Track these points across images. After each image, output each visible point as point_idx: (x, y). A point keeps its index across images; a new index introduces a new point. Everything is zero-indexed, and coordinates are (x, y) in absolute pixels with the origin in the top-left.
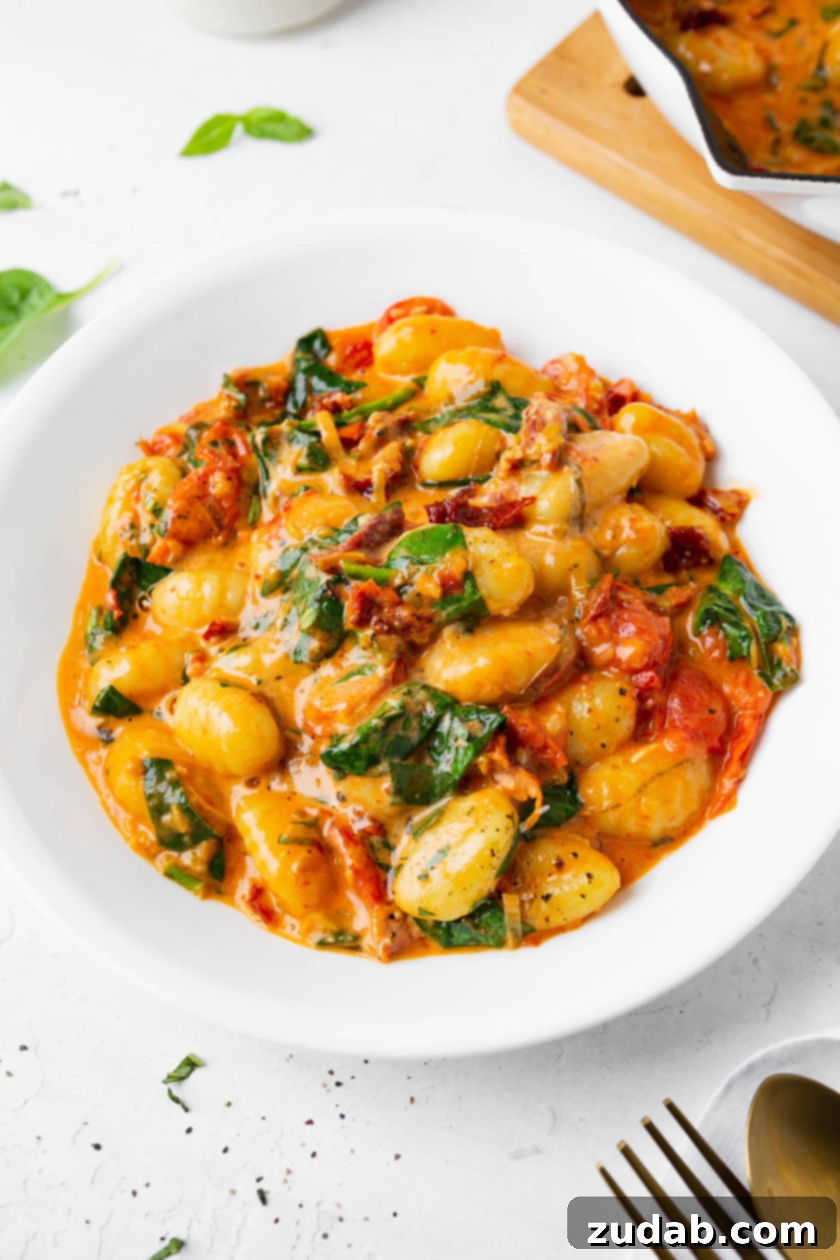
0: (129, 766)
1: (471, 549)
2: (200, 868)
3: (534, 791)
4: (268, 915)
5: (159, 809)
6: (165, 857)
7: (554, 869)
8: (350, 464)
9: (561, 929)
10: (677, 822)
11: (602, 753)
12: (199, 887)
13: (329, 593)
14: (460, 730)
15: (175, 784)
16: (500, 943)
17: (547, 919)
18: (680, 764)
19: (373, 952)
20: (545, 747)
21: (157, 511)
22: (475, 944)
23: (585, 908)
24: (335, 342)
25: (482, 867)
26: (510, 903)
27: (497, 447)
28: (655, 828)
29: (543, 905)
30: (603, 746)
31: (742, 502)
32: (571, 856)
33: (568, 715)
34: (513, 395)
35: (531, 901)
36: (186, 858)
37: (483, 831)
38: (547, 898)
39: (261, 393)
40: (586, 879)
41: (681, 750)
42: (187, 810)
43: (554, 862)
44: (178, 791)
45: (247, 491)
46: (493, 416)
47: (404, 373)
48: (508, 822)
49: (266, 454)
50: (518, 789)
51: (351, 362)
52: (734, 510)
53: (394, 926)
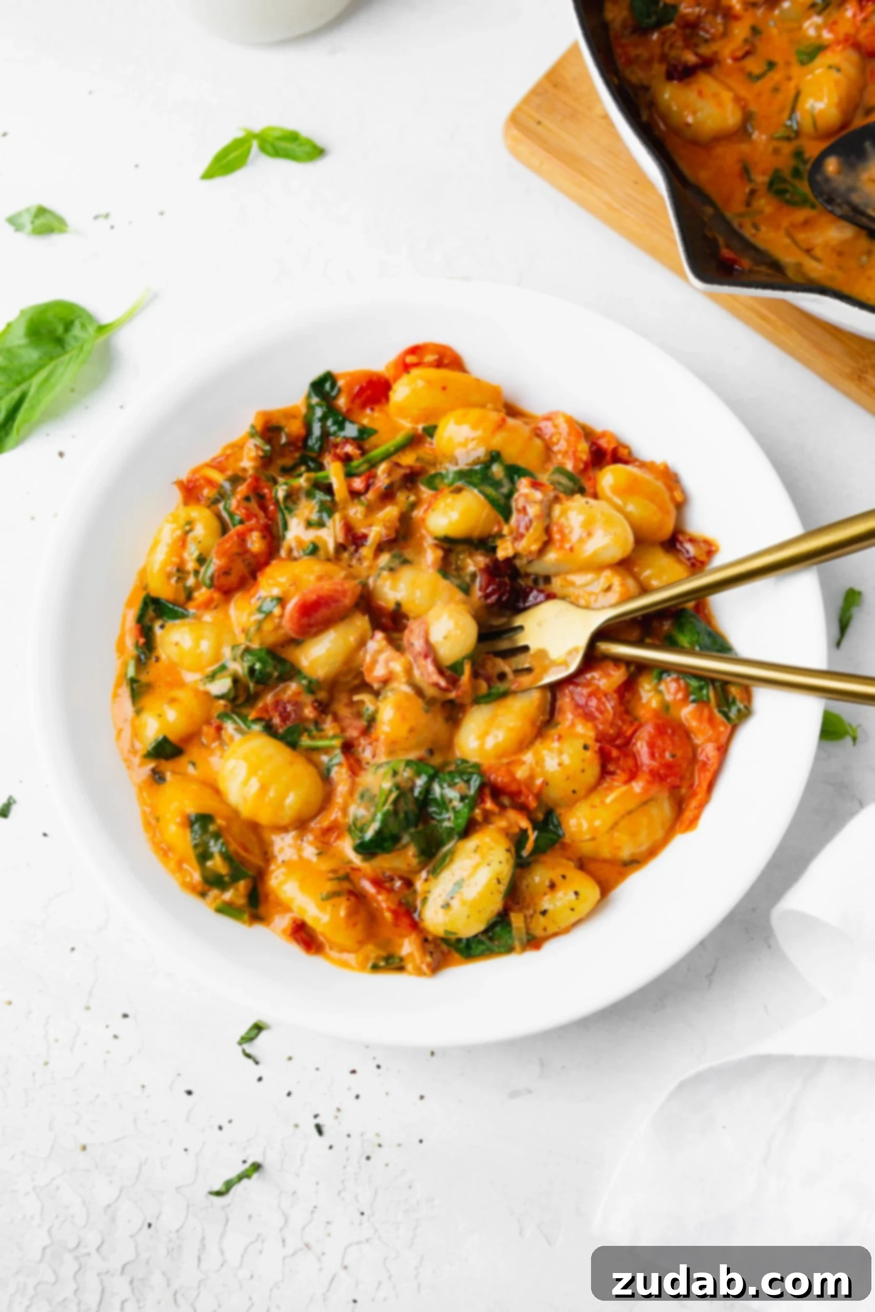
3: (525, 823)
4: (311, 945)
5: (204, 855)
7: (548, 889)
9: (555, 935)
10: (644, 848)
11: (574, 798)
12: (245, 917)
15: (217, 835)
16: (510, 950)
17: (545, 929)
18: (645, 803)
20: (518, 792)
22: (489, 953)
23: (574, 917)
25: (492, 893)
26: (517, 920)
29: (542, 920)
30: (574, 792)
31: (711, 548)
32: (560, 878)
35: (532, 916)
37: (489, 865)
38: (544, 913)
40: (573, 896)
41: (645, 790)
42: (228, 857)
43: (547, 883)
44: (220, 841)
48: (507, 855)
50: (511, 826)
52: (704, 556)
53: (430, 947)
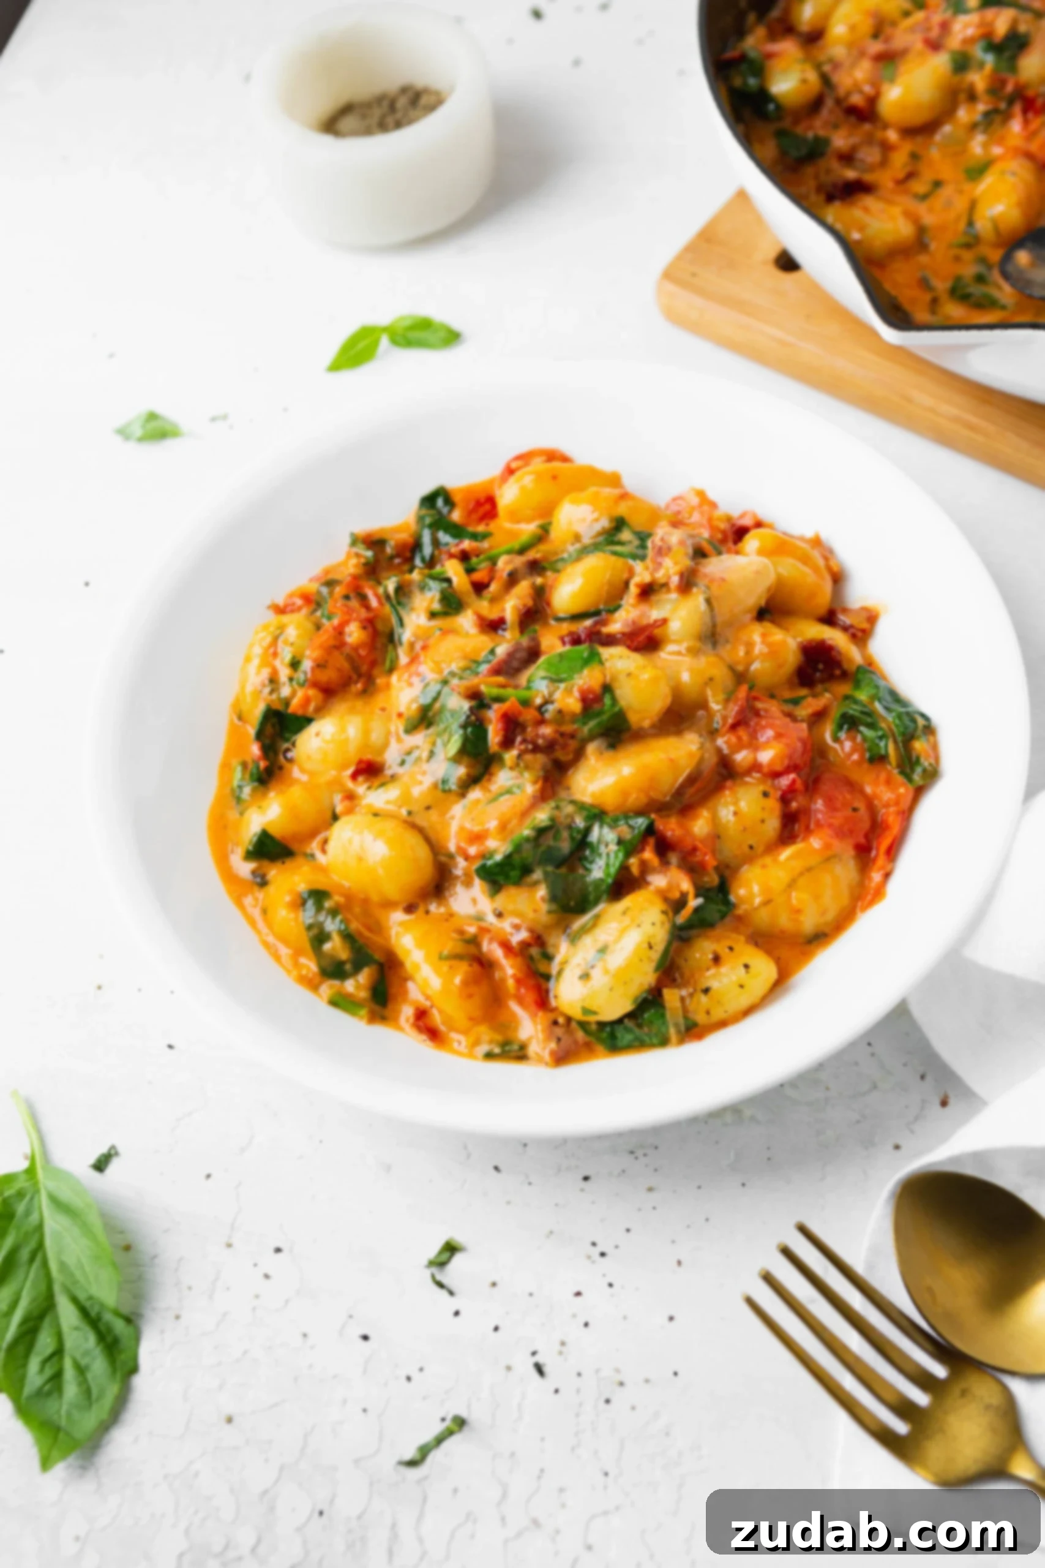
0: (288, 898)
1: (608, 664)
2: (363, 994)
3: (686, 885)
4: (433, 1034)
5: (319, 938)
6: (328, 988)
7: (711, 963)
8: (483, 606)
9: (722, 1024)
10: (830, 916)
11: (751, 855)
12: (364, 1012)
13: (473, 718)
14: (610, 835)
15: (334, 912)
16: (664, 1042)
17: (708, 1013)
18: (828, 859)
19: (540, 1060)
20: (695, 849)
21: (295, 664)
22: (640, 1045)
23: (744, 1000)
24: (457, 498)
25: (641, 960)
26: (671, 997)
27: (625, 576)
28: (809, 923)
29: (704, 999)
30: (751, 847)
31: (872, 618)
32: (727, 950)
33: (715, 820)
34: (638, 529)
35: (691, 995)
36: (350, 986)
37: (639, 926)
38: (706, 991)
39: (389, 550)
40: (742, 970)
41: (827, 846)
42: (348, 937)
43: (710, 956)
44: (339, 918)
45: (382, 640)
46: (618, 548)
47: (529, 520)
48: (663, 917)
49: (399, 603)
50: (670, 887)
51: (475, 516)
52: (865, 625)
53: (559, 1031)
